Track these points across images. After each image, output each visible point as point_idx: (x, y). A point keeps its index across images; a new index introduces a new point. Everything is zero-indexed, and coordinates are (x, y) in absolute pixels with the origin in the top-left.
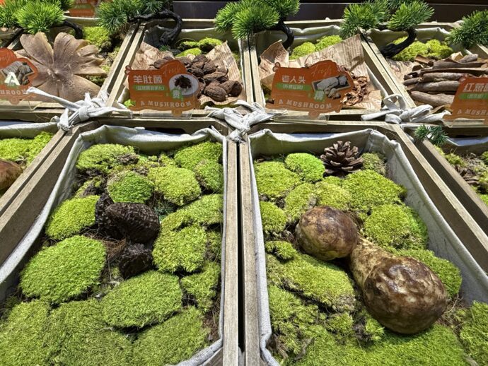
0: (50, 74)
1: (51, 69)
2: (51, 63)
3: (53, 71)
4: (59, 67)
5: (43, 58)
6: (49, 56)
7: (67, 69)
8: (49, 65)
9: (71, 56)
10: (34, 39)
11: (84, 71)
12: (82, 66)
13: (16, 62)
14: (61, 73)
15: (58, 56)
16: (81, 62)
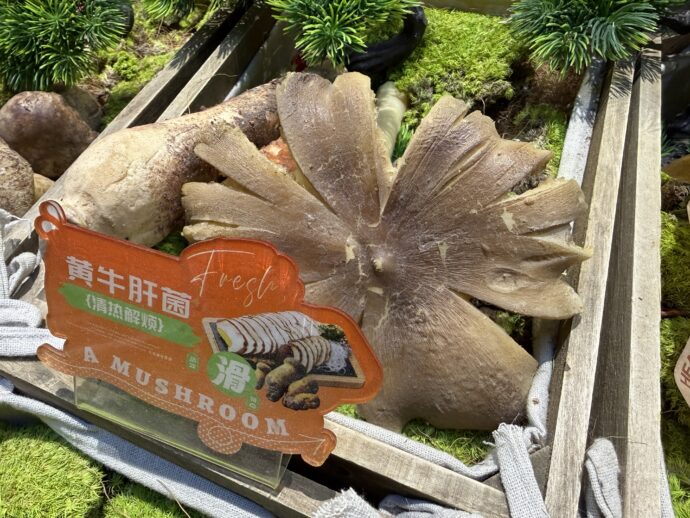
0: (350, 255)
1: (362, 242)
2: (370, 214)
3: (369, 253)
4: (397, 241)
5: (345, 188)
6: (373, 189)
7: (430, 259)
8: (360, 222)
9: (465, 217)
10: (327, 97)
11: (502, 292)
12: (501, 272)
13: (289, 316)
14: (401, 268)
15: (411, 197)
16: (503, 254)
